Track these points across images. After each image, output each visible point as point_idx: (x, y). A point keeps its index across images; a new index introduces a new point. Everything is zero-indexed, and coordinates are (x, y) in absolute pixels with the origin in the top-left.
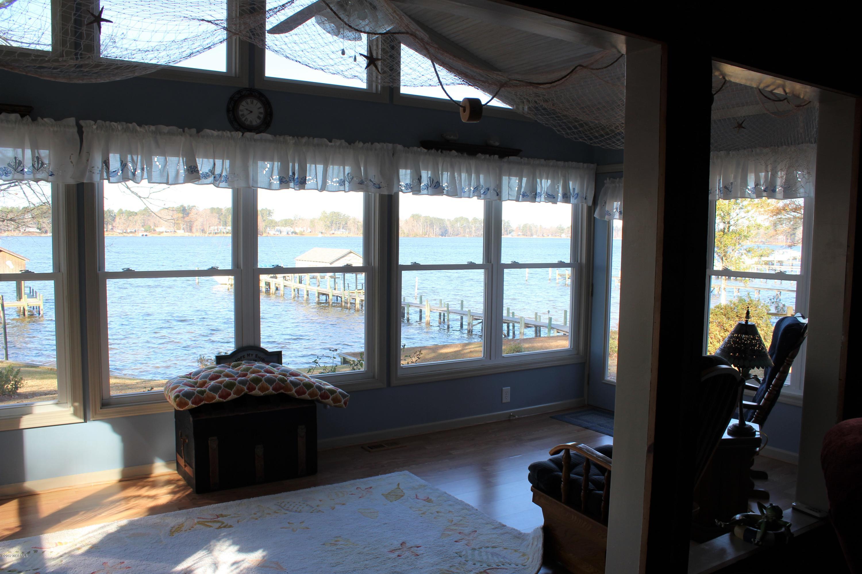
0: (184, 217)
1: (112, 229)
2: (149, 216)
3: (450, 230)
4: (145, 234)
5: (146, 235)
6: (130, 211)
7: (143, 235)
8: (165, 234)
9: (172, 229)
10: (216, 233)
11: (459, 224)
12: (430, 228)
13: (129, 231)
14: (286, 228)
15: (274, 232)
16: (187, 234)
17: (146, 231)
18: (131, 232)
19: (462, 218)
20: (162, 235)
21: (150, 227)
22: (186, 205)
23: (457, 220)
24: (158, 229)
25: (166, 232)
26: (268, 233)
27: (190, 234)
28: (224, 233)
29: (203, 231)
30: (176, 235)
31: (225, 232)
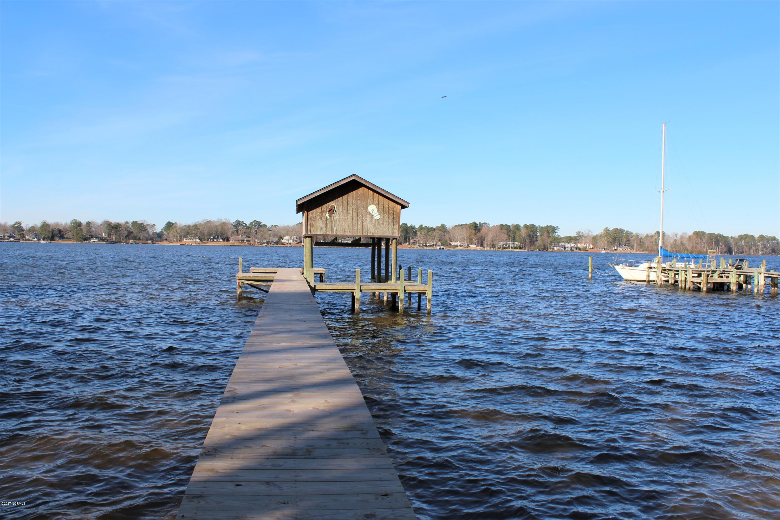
0: (476, 234)
1: (414, 243)
2: (445, 232)
3: (734, 248)
4: (442, 247)
5: (443, 249)
6: (429, 227)
7: (440, 248)
8: (459, 248)
9: (466, 244)
10: (505, 248)
11: (743, 242)
12: (715, 245)
13: (427, 245)
14: (570, 244)
15: (558, 248)
16: (479, 248)
17: (442, 245)
18: (430, 246)
19: (747, 236)
20: (456, 248)
21: (447, 241)
22: (478, 222)
23: (741, 237)
24: (453, 244)
25: (460, 246)
26: (553, 249)
27: (482, 248)
28: (512, 248)
29: (493, 246)
30: (469, 249)
31: (512, 246)
